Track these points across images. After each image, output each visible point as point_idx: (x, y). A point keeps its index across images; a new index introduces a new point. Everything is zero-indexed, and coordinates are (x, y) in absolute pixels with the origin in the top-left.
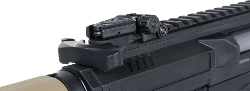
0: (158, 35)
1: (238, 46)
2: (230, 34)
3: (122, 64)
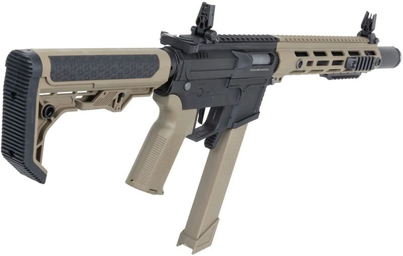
0: (214, 42)
1: (252, 59)
2: (249, 52)
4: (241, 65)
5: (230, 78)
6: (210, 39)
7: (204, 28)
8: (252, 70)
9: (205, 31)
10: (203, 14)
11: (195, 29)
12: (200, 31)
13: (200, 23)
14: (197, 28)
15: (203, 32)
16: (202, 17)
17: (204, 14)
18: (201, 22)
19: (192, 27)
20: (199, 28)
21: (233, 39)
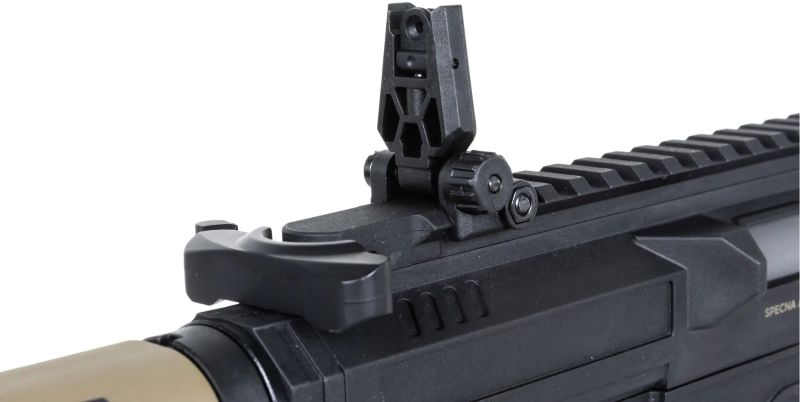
0: (505, 219)
2: (736, 221)
3: (389, 310)
4: (708, 299)
5: (660, 388)
6: (473, 208)
7: (427, 150)
8: (773, 310)
9: (437, 164)
10: (402, 72)
11: (384, 170)
12: (413, 173)
13: (399, 130)
14: (392, 164)
15: (427, 176)
16: (402, 92)
17: (410, 73)
18: (403, 119)
19: (370, 160)
20: (401, 160)
21: (625, 173)
